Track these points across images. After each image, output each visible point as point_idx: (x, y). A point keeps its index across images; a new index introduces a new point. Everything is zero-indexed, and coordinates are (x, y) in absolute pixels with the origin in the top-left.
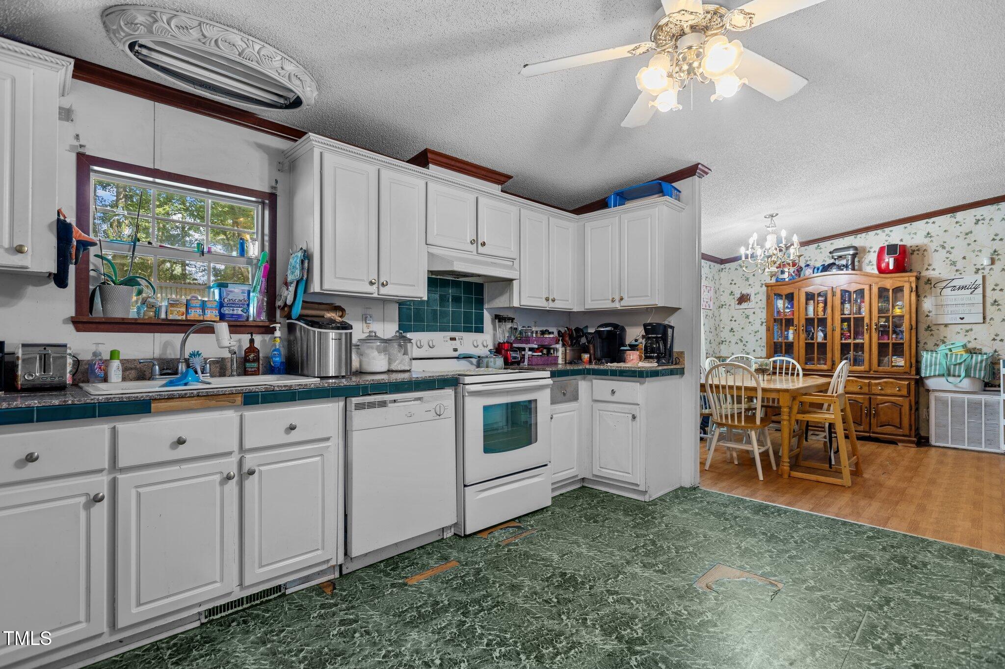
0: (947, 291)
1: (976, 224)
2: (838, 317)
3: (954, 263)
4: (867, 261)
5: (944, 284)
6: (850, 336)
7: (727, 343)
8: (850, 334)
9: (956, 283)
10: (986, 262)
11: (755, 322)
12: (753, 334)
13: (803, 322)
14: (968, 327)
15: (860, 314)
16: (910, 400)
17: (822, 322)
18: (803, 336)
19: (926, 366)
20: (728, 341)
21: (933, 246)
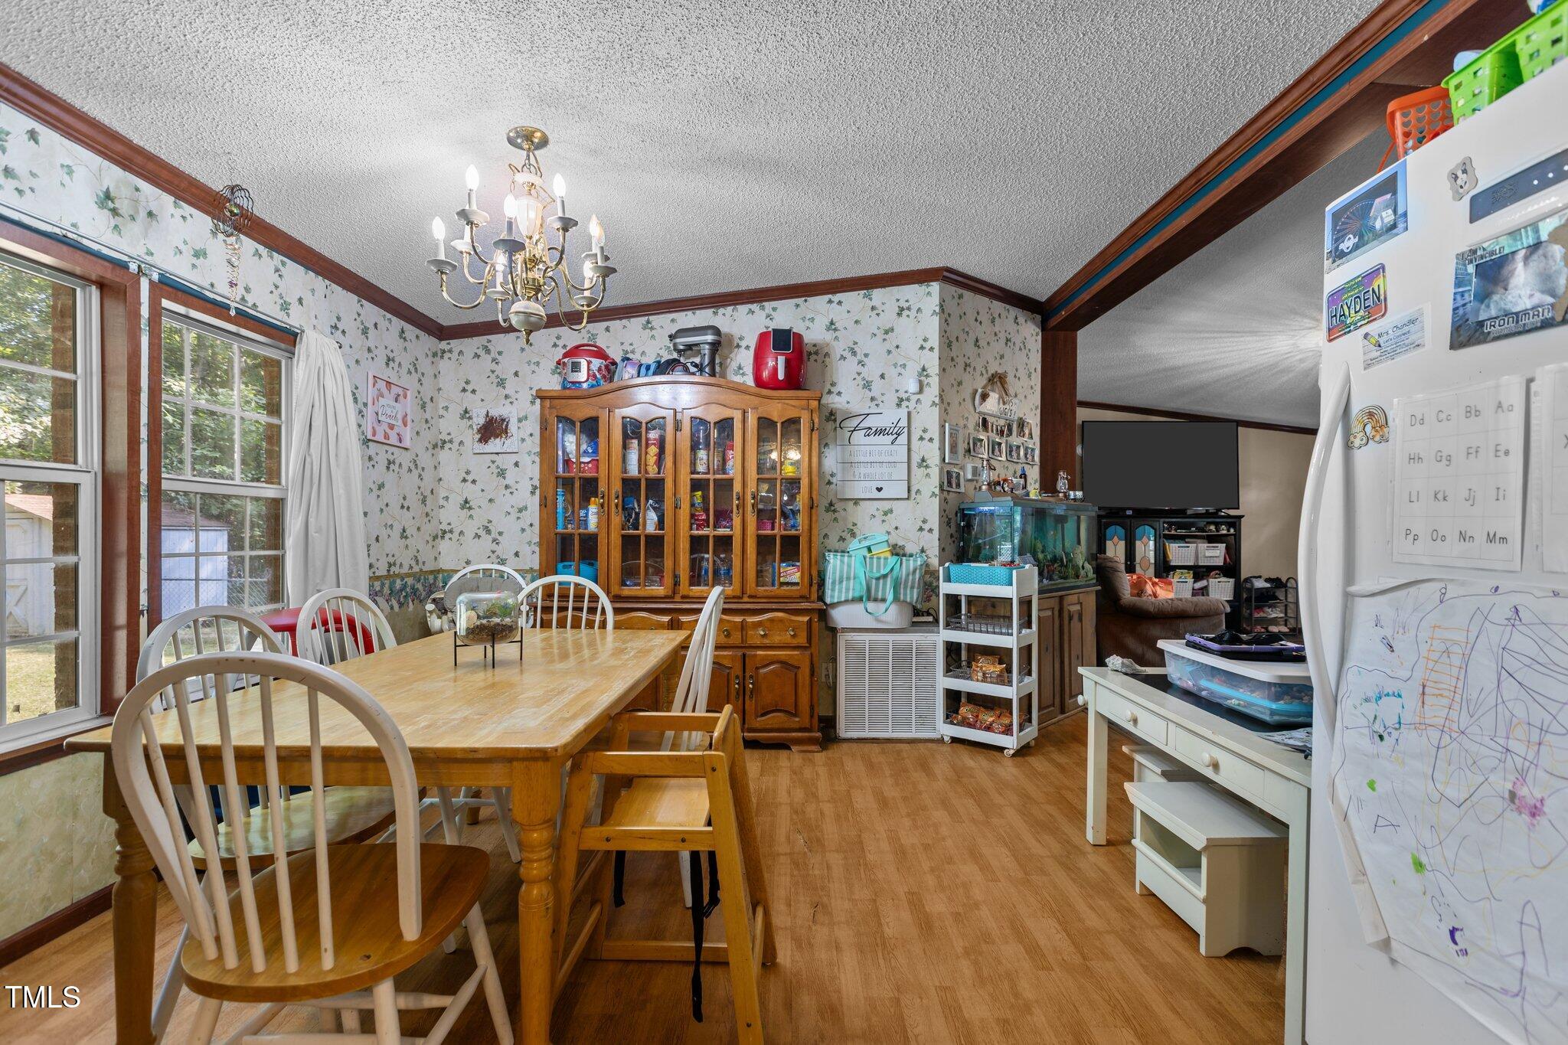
0: (859, 436)
1: (899, 315)
2: (685, 478)
3: (867, 385)
4: (734, 365)
5: (854, 422)
6: (707, 521)
7: (455, 536)
8: (708, 516)
9: (870, 422)
10: (913, 387)
11: (518, 486)
12: (514, 514)
13: (617, 487)
14: (886, 505)
15: (724, 473)
16: (812, 654)
17: (655, 487)
18: (617, 519)
19: (834, 583)
20: (457, 531)
21: (838, 348)
